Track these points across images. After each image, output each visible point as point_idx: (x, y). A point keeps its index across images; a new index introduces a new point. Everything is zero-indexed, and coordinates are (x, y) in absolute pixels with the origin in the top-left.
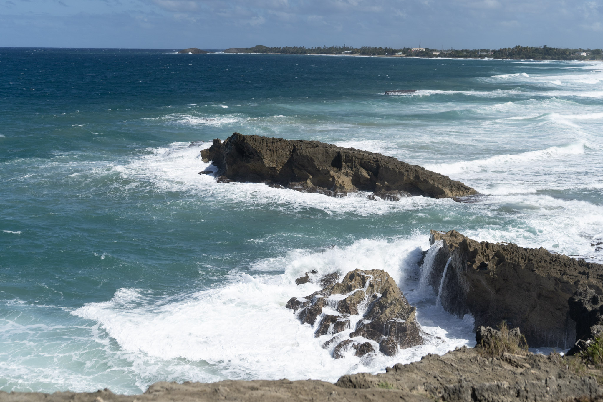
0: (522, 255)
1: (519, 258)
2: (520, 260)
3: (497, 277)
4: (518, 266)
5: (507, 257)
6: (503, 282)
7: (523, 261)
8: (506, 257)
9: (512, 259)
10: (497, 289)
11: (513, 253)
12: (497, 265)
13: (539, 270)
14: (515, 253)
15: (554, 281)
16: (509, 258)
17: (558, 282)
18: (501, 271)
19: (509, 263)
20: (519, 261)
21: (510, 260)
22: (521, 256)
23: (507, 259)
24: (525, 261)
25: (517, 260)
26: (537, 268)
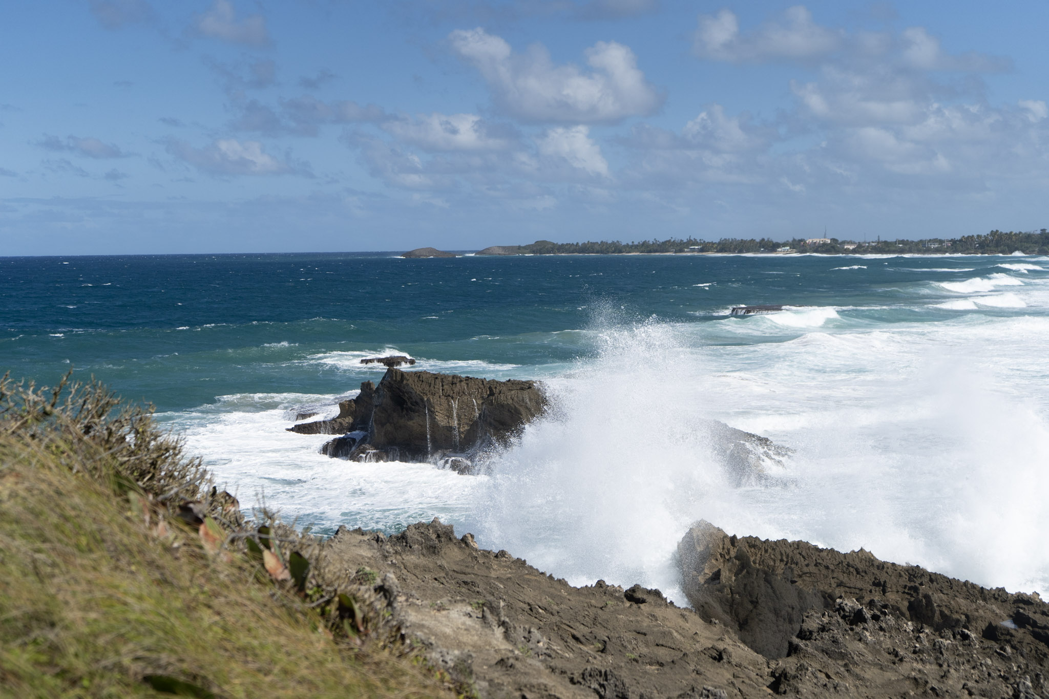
0: (781, 554)
1: (774, 561)
2: (778, 563)
3: (737, 597)
4: (773, 574)
5: (754, 558)
6: (750, 607)
7: (783, 566)
8: (752, 559)
9: (762, 562)
10: (741, 622)
11: (766, 551)
12: (736, 575)
13: (803, 580)
14: (770, 550)
15: (823, 599)
16: (758, 562)
17: (829, 599)
18: (745, 585)
19: (758, 570)
20: (774, 566)
21: (760, 565)
22: (779, 557)
23: (755, 563)
24: (786, 564)
25: (772, 563)
26: (800, 576)
